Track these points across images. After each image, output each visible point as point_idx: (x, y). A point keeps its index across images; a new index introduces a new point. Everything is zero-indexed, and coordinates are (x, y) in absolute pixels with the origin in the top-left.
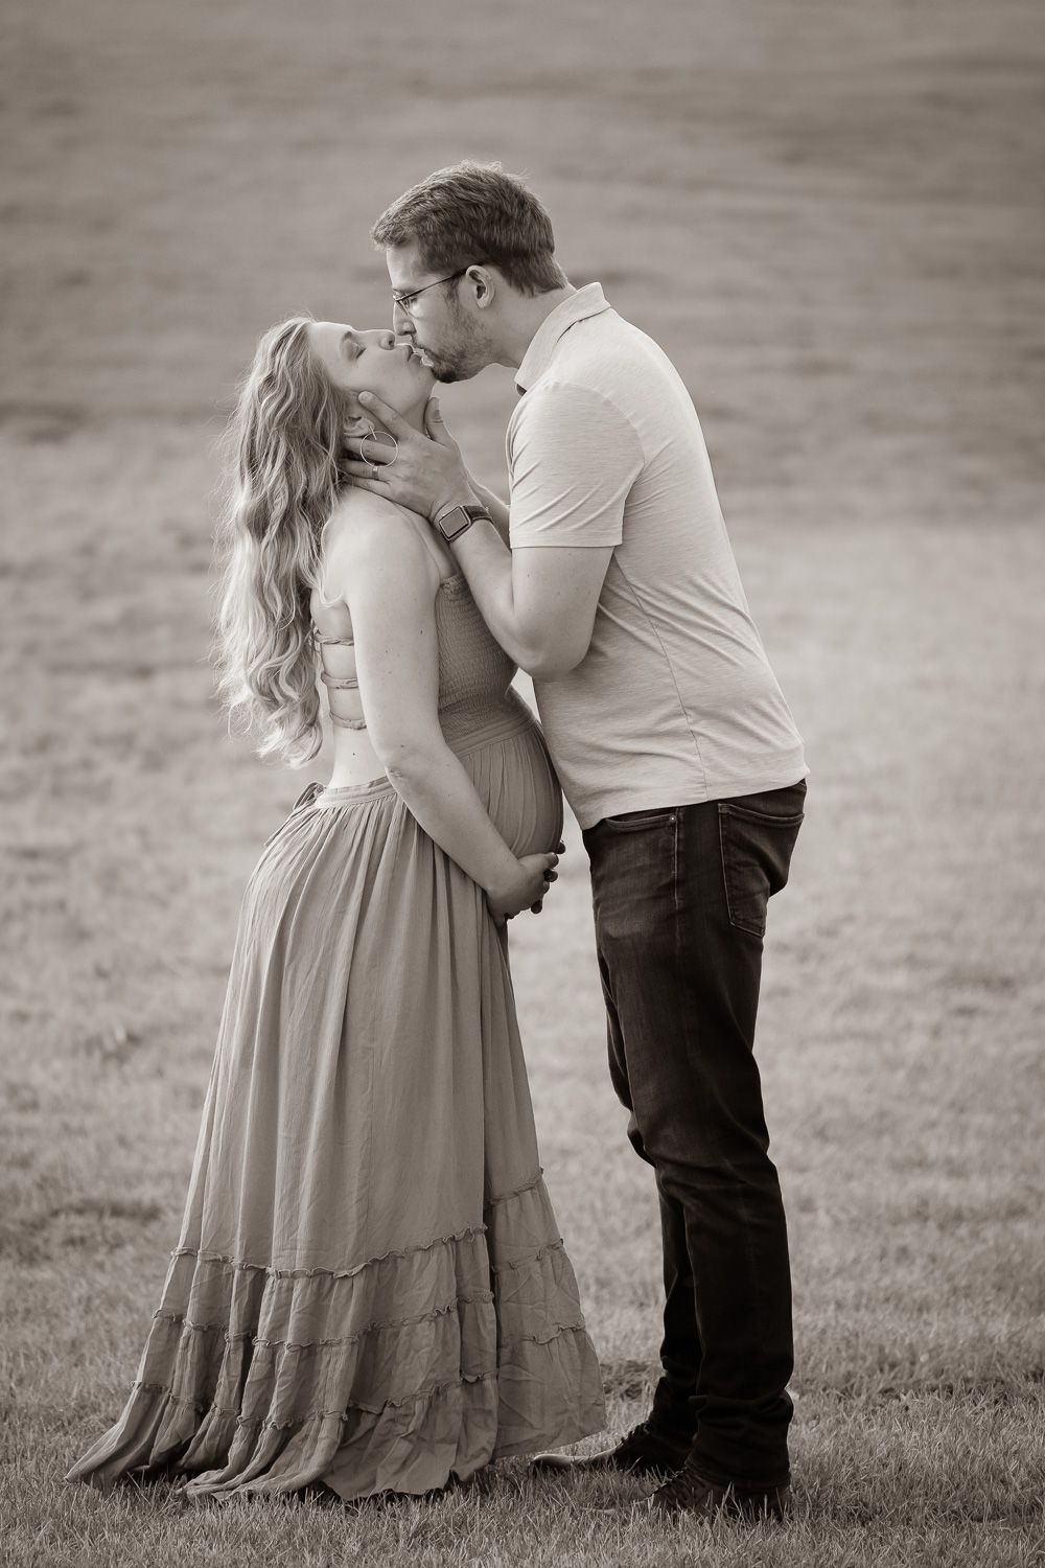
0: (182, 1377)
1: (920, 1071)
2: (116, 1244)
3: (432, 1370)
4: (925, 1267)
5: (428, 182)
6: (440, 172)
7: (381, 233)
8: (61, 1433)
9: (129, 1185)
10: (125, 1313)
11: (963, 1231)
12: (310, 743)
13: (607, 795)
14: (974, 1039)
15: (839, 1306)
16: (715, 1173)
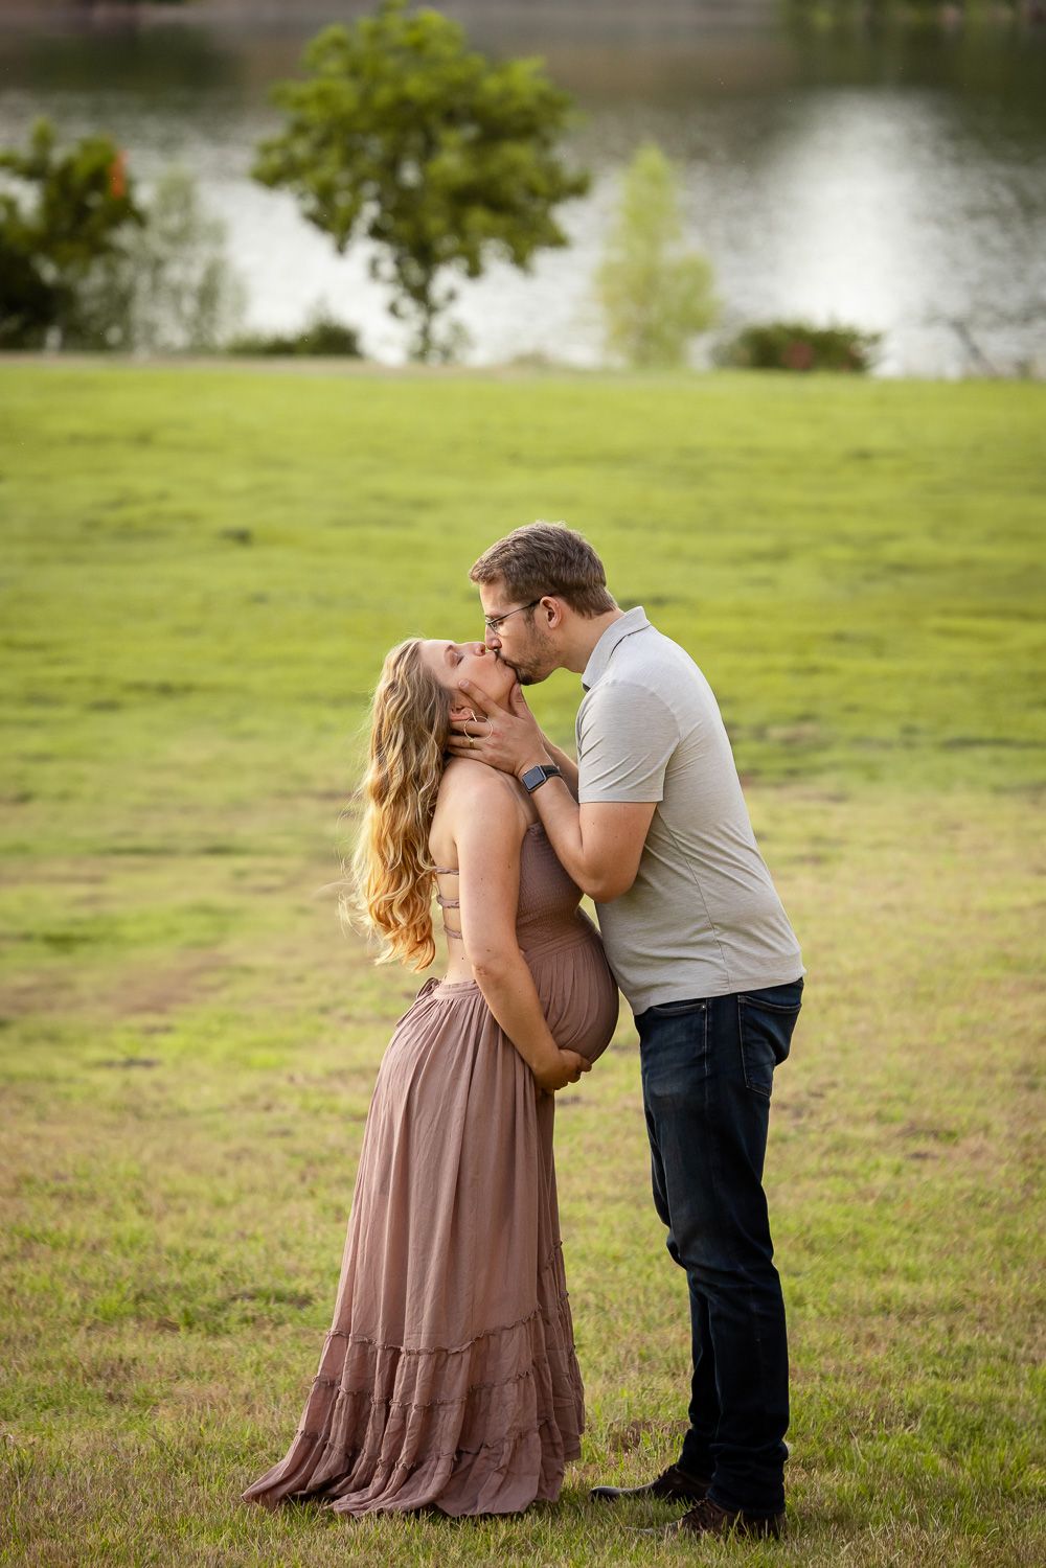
0: (337, 1429)
1: (886, 1200)
2: (279, 1323)
3: (516, 1420)
4: (887, 1349)
5: (511, 536)
6: (520, 529)
7: (476, 574)
8: (237, 1464)
9: (289, 1279)
10: (285, 1374)
11: (917, 1322)
12: (425, 954)
13: (656, 989)
14: (926, 1177)
15: (823, 1377)
16: (732, 1276)
